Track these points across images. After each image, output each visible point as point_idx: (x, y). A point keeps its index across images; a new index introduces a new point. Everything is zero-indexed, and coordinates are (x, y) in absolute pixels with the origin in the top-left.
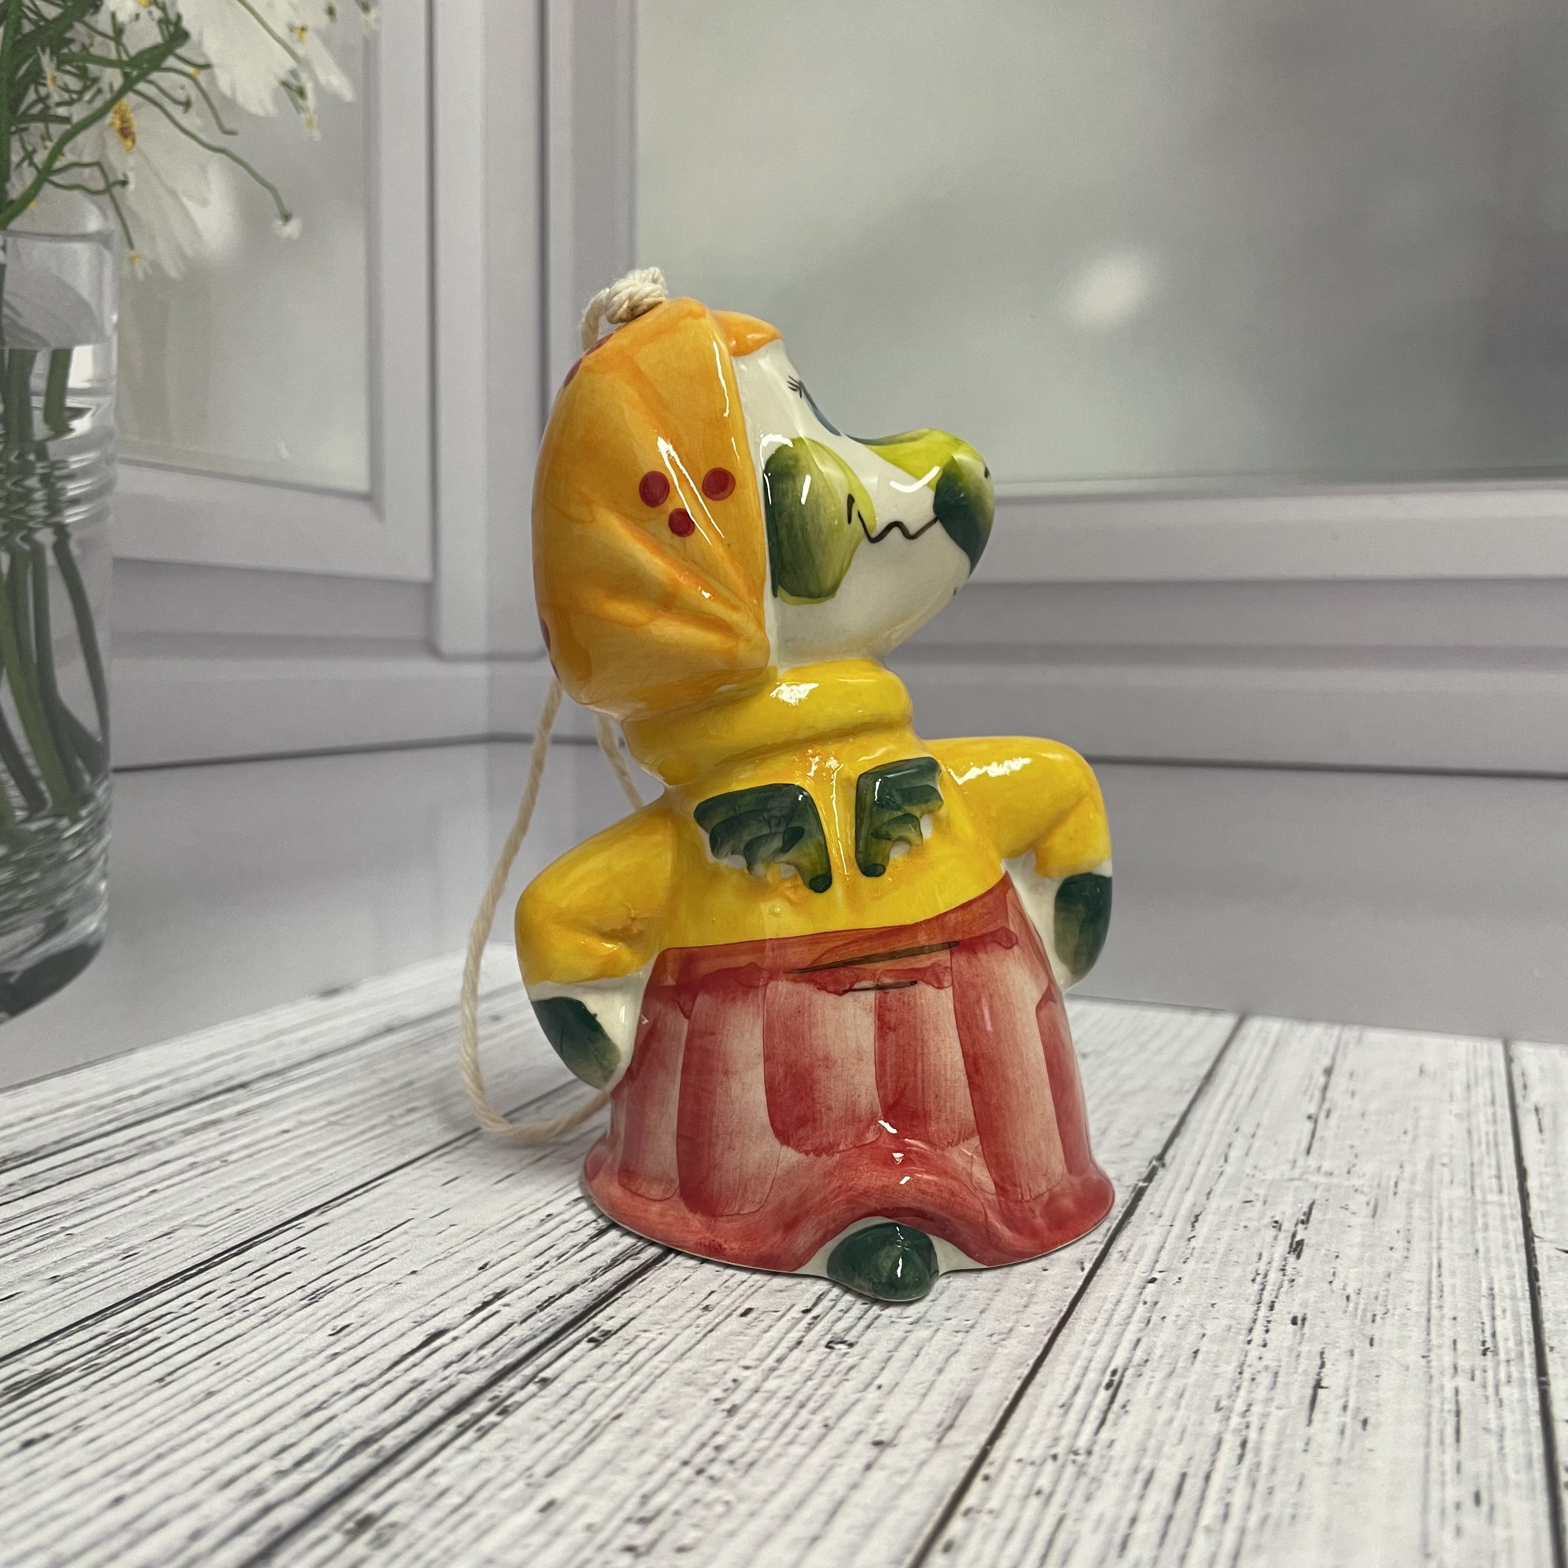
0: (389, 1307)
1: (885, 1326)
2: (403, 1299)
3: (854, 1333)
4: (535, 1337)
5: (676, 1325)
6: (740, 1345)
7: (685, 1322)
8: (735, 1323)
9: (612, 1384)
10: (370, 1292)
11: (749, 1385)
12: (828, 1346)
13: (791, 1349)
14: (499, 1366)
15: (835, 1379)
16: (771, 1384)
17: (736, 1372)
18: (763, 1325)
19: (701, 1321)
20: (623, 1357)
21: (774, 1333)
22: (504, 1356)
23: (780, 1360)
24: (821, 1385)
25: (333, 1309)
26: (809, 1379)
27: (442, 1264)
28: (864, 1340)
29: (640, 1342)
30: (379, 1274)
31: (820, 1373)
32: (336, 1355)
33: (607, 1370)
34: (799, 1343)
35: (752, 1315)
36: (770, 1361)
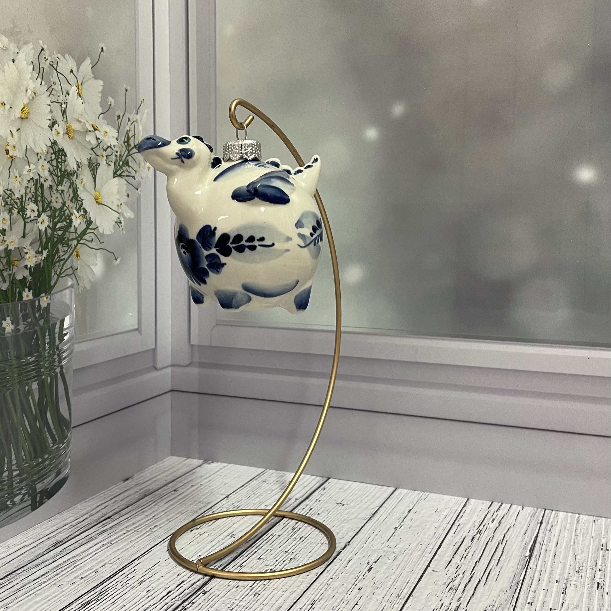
0: (158, 585)
1: (267, 590)
2: (161, 583)
3: (261, 591)
4: (191, 593)
5: (221, 590)
6: (235, 595)
7: (224, 589)
8: (235, 589)
9: (207, 604)
10: (153, 581)
11: (236, 604)
12: (254, 595)
13: (246, 596)
14: (183, 600)
15: (254, 602)
16: (240, 604)
17: (234, 601)
18: (241, 590)
19: (227, 589)
20: (210, 597)
21: (243, 592)
22: (184, 597)
23: (243, 598)
24: (251, 604)
25: (146, 586)
26: (249, 602)
27: (168, 574)
28: (262, 593)
29: (213, 594)
30: (154, 577)
31: (252, 601)
32: (148, 597)
33: (206, 600)
34: (248, 594)
35: (239, 587)
36: (241, 599)
